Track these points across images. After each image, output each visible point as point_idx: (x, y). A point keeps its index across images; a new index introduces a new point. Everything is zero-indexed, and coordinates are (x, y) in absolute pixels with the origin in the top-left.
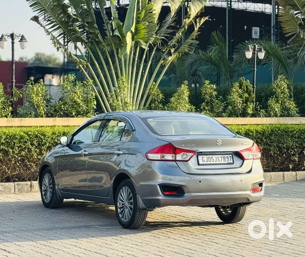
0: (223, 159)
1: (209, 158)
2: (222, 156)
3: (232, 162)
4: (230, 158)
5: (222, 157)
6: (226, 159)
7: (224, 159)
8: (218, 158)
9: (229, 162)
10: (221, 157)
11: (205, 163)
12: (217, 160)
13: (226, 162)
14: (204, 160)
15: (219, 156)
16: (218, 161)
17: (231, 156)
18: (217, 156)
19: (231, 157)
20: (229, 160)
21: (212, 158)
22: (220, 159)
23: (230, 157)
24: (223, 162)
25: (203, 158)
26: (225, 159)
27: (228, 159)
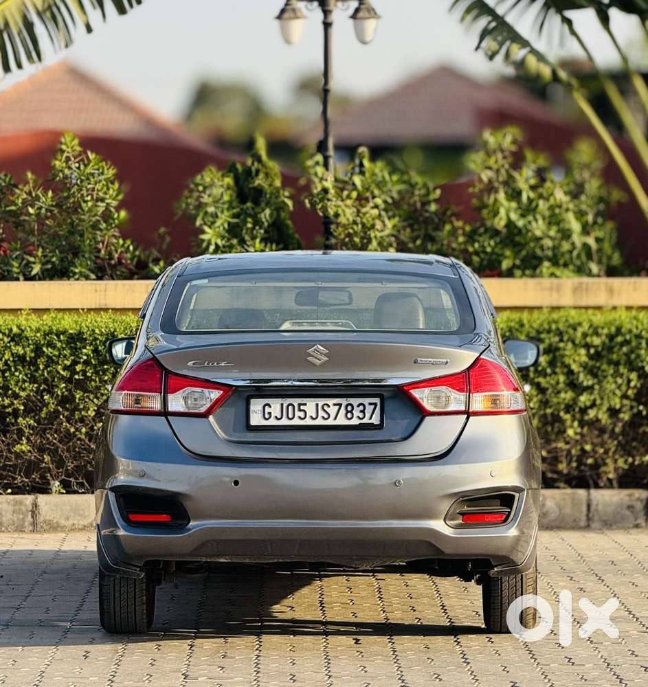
0: (343, 411)
1: (290, 408)
2: (344, 401)
3: (375, 420)
4: (373, 407)
5: (340, 405)
6: (356, 413)
7: (348, 412)
8: (325, 407)
9: (366, 421)
10: (335, 405)
11: (272, 422)
12: (321, 413)
13: (355, 422)
14: (270, 414)
15: (331, 401)
16: (323, 417)
17: (377, 400)
18: (321, 402)
19: (375, 405)
20: (368, 415)
21: (302, 407)
22: (333, 410)
23: (370, 404)
24: (342, 421)
25: (267, 407)
26: (351, 412)
27: (363, 412)
